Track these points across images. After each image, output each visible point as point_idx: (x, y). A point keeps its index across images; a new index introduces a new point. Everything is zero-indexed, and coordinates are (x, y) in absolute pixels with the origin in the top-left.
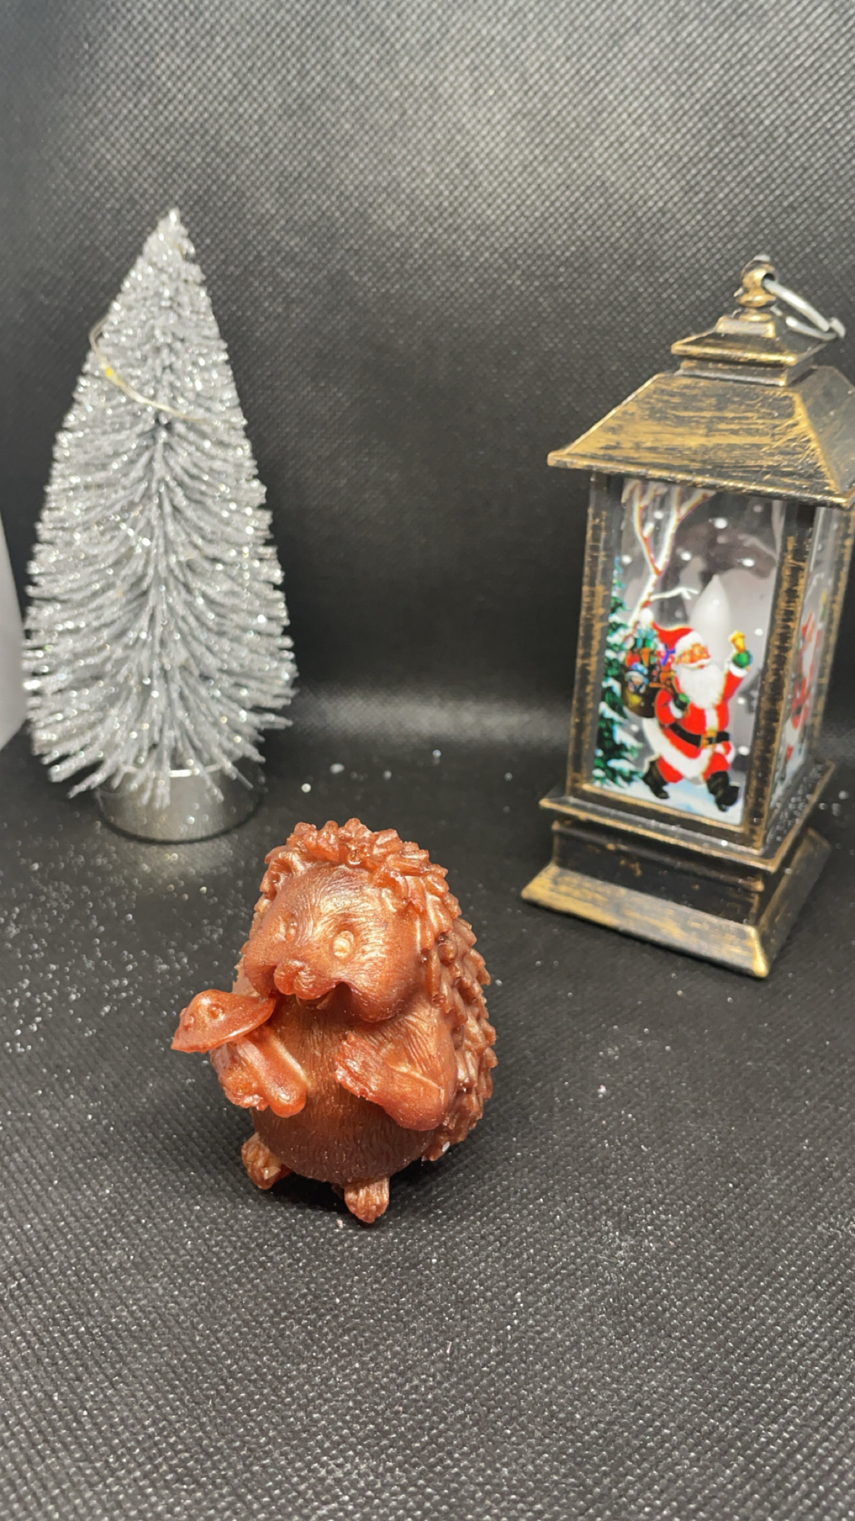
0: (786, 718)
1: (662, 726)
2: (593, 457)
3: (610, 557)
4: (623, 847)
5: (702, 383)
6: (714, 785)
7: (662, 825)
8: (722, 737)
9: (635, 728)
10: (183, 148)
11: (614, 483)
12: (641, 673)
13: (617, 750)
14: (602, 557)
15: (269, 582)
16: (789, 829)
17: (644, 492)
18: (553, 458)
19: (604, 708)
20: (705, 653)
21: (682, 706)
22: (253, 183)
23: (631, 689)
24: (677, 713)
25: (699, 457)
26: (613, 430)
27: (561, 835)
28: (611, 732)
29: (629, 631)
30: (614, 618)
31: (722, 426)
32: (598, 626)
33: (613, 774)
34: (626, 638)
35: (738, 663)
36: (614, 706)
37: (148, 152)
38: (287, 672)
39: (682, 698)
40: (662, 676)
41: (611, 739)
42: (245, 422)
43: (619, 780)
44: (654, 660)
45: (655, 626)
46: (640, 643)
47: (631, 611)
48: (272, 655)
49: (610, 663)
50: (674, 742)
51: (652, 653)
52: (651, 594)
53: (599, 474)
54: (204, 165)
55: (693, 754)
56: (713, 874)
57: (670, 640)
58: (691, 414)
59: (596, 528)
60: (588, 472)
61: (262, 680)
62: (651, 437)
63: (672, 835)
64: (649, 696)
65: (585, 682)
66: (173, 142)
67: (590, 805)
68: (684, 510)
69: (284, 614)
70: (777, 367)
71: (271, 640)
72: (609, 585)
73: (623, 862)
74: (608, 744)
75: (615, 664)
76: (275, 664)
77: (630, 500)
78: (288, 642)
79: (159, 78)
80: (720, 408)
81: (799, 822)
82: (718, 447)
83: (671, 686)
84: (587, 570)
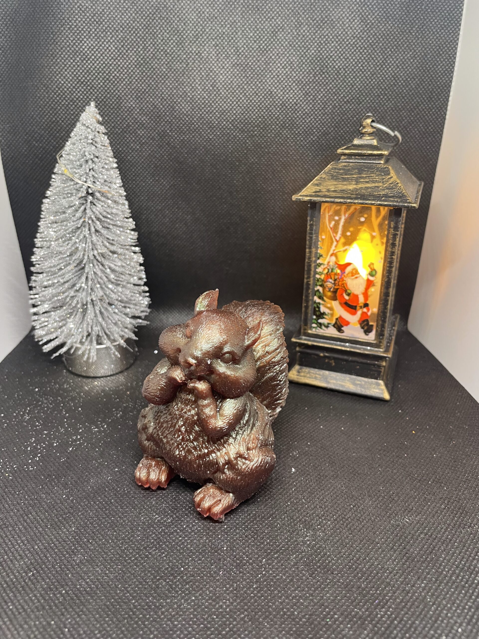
1: (341, 304)
2: (311, 196)
3: (317, 237)
4: (327, 354)
5: (351, 164)
6: (363, 325)
7: (342, 344)
8: (366, 305)
9: (329, 305)
10: (95, 79)
13: (321, 315)
14: (314, 237)
15: (137, 262)
16: (391, 340)
17: (330, 208)
18: (294, 198)
19: (316, 299)
20: (357, 272)
21: (349, 295)
22: (125, 94)
23: (327, 290)
24: (347, 298)
26: (317, 185)
27: (299, 352)
28: (319, 308)
29: (326, 266)
30: (318, 261)
31: (362, 180)
32: (313, 265)
33: (320, 325)
35: (371, 275)
36: (320, 297)
37: (80, 80)
38: (146, 301)
39: (349, 291)
40: (340, 283)
41: (319, 311)
42: (125, 194)
43: (323, 327)
45: (336, 263)
48: (140, 294)
49: (318, 280)
50: (346, 310)
52: (334, 250)
53: (312, 202)
54: (104, 86)
55: (354, 314)
56: (365, 361)
57: (343, 268)
58: (348, 176)
59: (311, 225)
60: (308, 202)
61: (135, 305)
62: (333, 187)
63: (346, 347)
65: (308, 288)
66: (90, 76)
67: (312, 339)
68: (347, 215)
69: (144, 276)
70: (380, 156)
71: (139, 287)
72: (317, 248)
73: (327, 361)
74: (318, 313)
75: (320, 280)
76: (141, 298)
77: (324, 213)
78: (147, 289)
79: (84, 49)
80: (360, 173)
81: (394, 338)
82: (361, 188)
83: (344, 287)
84: (307, 242)
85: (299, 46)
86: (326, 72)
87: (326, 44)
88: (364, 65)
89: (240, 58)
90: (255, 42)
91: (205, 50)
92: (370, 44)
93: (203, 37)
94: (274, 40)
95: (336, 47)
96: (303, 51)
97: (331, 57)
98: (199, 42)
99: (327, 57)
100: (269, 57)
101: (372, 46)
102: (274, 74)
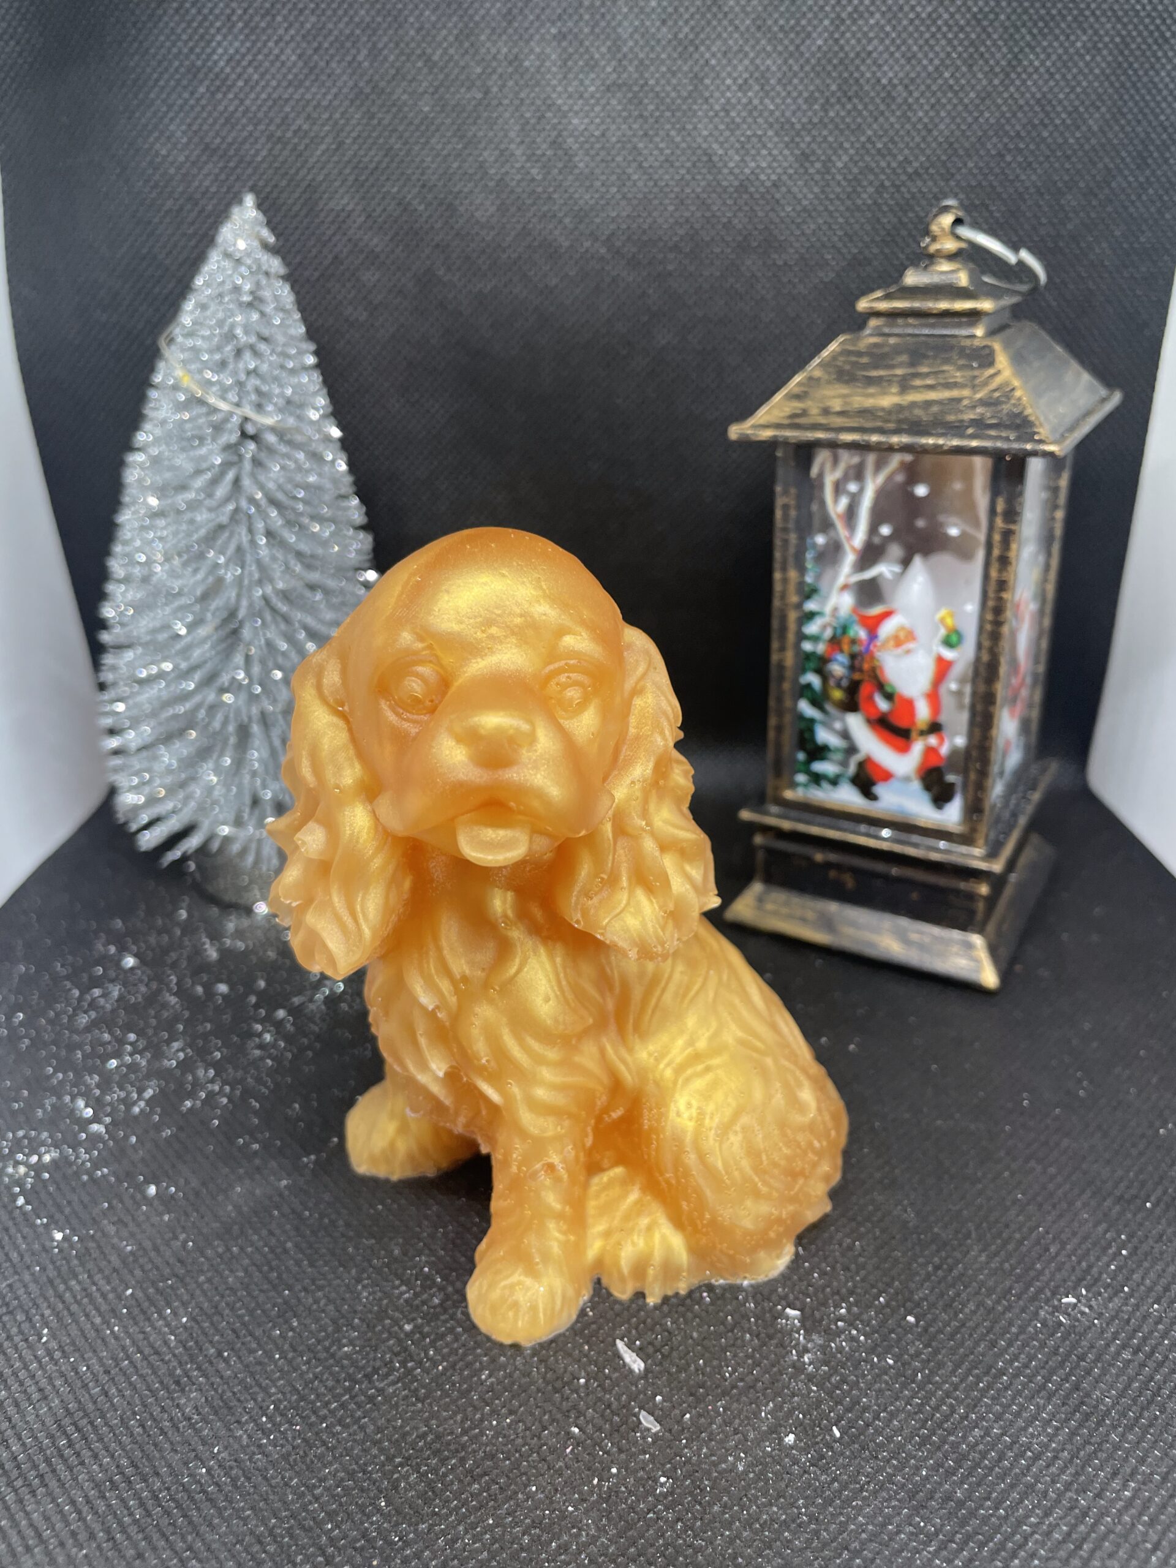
0: (1002, 706)
1: (868, 721)
2: (778, 426)
3: (802, 539)
4: (832, 858)
5: (892, 341)
6: (928, 782)
7: (873, 830)
8: (935, 728)
9: (838, 725)
10: (246, 140)
11: (805, 452)
12: (842, 664)
13: (819, 752)
14: (793, 537)
16: (1011, 827)
17: (836, 461)
18: (735, 431)
19: (803, 706)
20: (910, 636)
21: (889, 697)
23: (833, 683)
24: (883, 705)
25: (894, 417)
26: (798, 397)
27: (764, 849)
28: (811, 733)
29: (827, 619)
30: (811, 606)
31: (918, 382)
32: (792, 616)
33: (817, 779)
34: (824, 627)
35: (948, 643)
36: (815, 703)
37: (207, 146)
39: (888, 689)
40: (866, 666)
41: (812, 741)
43: (824, 784)
44: (856, 649)
45: (855, 610)
46: (839, 631)
47: (826, 598)
49: (808, 656)
50: (883, 740)
51: (854, 642)
52: (848, 576)
53: (786, 443)
55: (904, 749)
56: (932, 879)
57: (873, 625)
58: (882, 373)
59: (786, 507)
60: (772, 444)
62: (840, 401)
63: (880, 839)
64: (853, 689)
65: (781, 679)
67: (793, 813)
68: (881, 479)
70: (974, 316)
72: (802, 569)
73: (832, 874)
74: (809, 746)
75: (813, 657)
77: (821, 475)
80: (912, 364)
81: (1023, 821)
82: (913, 404)
83: (876, 677)
84: (777, 555)
85: (782, 28)
86: (857, 94)
87: (854, 21)
88: (958, 75)
89: (625, 69)
90: (664, 22)
91: (532, 51)
92: (974, 16)
93: (526, 17)
94: (715, 15)
95: (882, 28)
96: (792, 41)
97: (870, 53)
98: (516, 30)
99: (858, 55)
100: (702, 62)
101: (979, 21)
102: (717, 107)
